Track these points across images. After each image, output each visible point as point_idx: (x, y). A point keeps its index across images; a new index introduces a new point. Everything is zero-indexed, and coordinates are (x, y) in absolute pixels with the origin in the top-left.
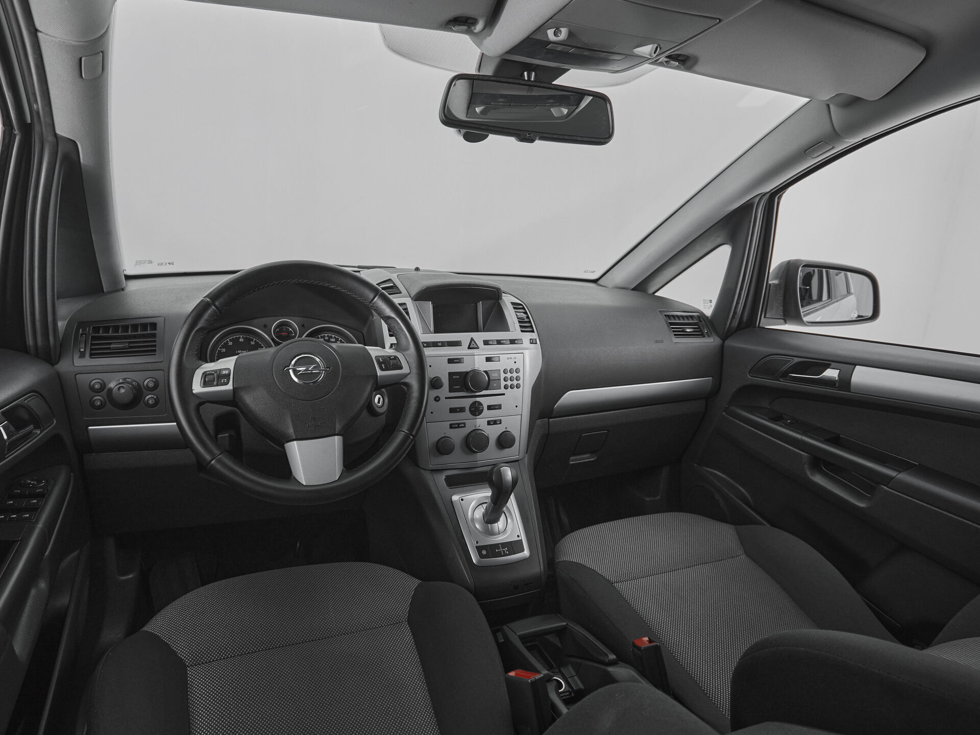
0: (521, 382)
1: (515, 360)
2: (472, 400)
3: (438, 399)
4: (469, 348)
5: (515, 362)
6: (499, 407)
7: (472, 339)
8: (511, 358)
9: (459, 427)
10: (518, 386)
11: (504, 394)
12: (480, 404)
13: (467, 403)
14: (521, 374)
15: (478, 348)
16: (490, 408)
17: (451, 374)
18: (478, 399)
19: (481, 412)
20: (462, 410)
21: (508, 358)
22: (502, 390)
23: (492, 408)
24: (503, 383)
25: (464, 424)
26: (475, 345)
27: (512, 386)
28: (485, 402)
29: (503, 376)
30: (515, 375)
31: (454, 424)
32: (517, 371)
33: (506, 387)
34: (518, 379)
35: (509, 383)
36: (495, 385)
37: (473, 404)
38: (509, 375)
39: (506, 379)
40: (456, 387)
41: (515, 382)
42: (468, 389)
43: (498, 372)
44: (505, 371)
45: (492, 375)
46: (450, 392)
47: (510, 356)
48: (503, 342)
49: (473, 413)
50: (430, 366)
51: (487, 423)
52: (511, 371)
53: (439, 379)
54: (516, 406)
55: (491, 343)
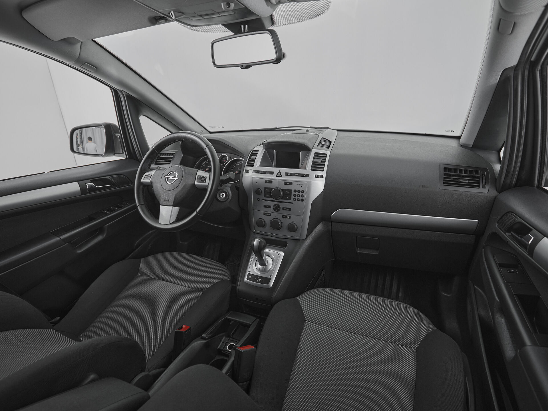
0: (304, 198)
1: (302, 186)
2: (275, 203)
3: (259, 199)
4: (277, 176)
5: (302, 187)
6: (290, 209)
7: (280, 172)
8: (299, 184)
9: (267, 215)
10: (302, 200)
11: (293, 203)
12: (278, 206)
13: (272, 204)
14: (304, 194)
15: (281, 176)
16: (283, 209)
17: (266, 188)
18: (279, 203)
19: (278, 210)
20: (270, 207)
21: (297, 184)
22: (292, 201)
23: (285, 209)
24: (293, 197)
25: (270, 214)
27: (298, 200)
28: (282, 205)
29: (293, 193)
30: (301, 194)
31: (266, 213)
32: (303, 192)
33: (294, 200)
34: (303, 196)
35: (297, 198)
36: (287, 197)
37: (275, 205)
38: (297, 193)
39: (295, 195)
40: (267, 195)
41: (300, 198)
42: (271, 197)
43: (290, 191)
44: (295, 191)
45: (286, 192)
46: (264, 197)
47: (299, 183)
48: (297, 175)
49: (274, 209)
50: (257, 183)
51: (282, 216)
52: (299, 191)
53: (260, 190)
54: (300, 211)
55: (289, 175)
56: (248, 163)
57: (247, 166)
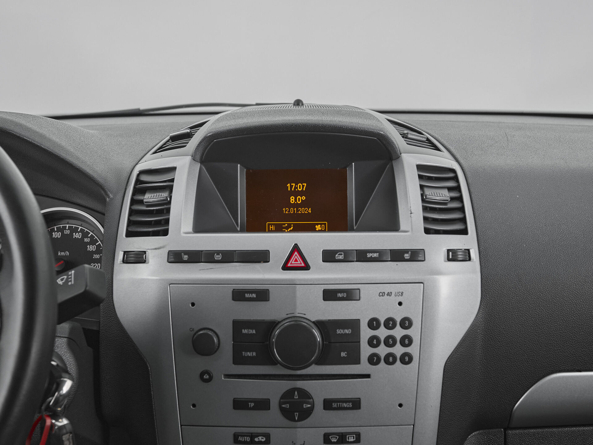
0: (413, 350)
1: (400, 299)
2: (287, 385)
3: (206, 377)
4: (286, 267)
5: (400, 304)
6: (356, 404)
7: (296, 248)
8: (389, 294)
10: (406, 359)
11: (368, 376)
12: (305, 395)
13: (274, 390)
14: (414, 332)
15: (306, 267)
16: (328, 404)
17: (238, 325)
18: (300, 384)
19: (306, 414)
20: (262, 405)
21: (382, 294)
22: (364, 367)
23: (335, 405)
24: (366, 351)
25: (267, 436)
26: (300, 261)
27: (390, 359)
28: (319, 391)
29: (366, 333)
30: (398, 332)
31: (243, 435)
32: (406, 323)
33: (374, 360)
34: (407, 341)
35: (383, 351)
36: (343, 354)
37: (288, 394)
38: (382, 333)
39: (373, 342)
40: (249, 354)
41: (398, 350)
42: (273, 362)
43: (354, 324)
44: (374, 324)
45: (339, 332)
46: (235, 363)
47: (387, 288)
48: (376, 255)
49: (288, 414)
50: (193, 304)
51: (322, 439)
52: (390, 323)
53: (210, 333)
54: (400, 405)
55: (341, 257)
56: (130, 223)
57: (129, 234)
